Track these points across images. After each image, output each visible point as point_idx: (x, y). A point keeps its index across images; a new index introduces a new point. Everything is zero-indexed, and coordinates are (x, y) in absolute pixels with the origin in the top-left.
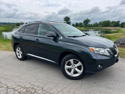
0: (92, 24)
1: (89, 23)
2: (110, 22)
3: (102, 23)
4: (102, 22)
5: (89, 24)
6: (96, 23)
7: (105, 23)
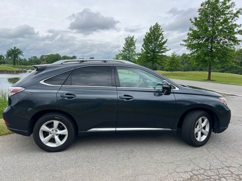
0: (25, 59)
1: (21, 57)
2: (60, 56)
3: (47, 58)
4: (45, 56)
5: (21, 60)
6: (34, 57)
7: (53, 58)
